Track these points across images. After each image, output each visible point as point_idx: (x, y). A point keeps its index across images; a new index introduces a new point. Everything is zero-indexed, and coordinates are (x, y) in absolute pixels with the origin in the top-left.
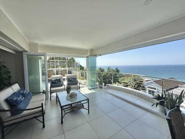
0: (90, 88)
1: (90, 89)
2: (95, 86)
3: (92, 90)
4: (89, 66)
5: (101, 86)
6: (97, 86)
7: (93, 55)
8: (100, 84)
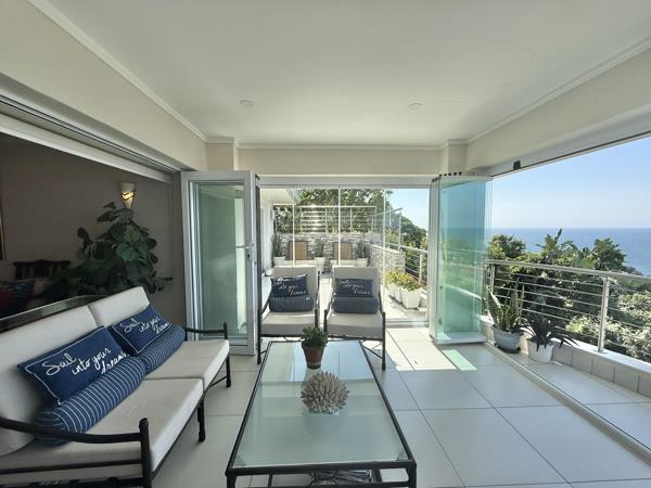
0: (443, 337)
1: (442, 347)
2: (470, 329)
3: (453, 354)
4: (445, 225)
5: (507, 338)
6: (483, 332)
7: (468, 169)
8: (504, 328)
